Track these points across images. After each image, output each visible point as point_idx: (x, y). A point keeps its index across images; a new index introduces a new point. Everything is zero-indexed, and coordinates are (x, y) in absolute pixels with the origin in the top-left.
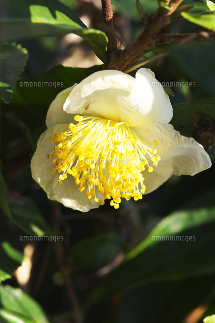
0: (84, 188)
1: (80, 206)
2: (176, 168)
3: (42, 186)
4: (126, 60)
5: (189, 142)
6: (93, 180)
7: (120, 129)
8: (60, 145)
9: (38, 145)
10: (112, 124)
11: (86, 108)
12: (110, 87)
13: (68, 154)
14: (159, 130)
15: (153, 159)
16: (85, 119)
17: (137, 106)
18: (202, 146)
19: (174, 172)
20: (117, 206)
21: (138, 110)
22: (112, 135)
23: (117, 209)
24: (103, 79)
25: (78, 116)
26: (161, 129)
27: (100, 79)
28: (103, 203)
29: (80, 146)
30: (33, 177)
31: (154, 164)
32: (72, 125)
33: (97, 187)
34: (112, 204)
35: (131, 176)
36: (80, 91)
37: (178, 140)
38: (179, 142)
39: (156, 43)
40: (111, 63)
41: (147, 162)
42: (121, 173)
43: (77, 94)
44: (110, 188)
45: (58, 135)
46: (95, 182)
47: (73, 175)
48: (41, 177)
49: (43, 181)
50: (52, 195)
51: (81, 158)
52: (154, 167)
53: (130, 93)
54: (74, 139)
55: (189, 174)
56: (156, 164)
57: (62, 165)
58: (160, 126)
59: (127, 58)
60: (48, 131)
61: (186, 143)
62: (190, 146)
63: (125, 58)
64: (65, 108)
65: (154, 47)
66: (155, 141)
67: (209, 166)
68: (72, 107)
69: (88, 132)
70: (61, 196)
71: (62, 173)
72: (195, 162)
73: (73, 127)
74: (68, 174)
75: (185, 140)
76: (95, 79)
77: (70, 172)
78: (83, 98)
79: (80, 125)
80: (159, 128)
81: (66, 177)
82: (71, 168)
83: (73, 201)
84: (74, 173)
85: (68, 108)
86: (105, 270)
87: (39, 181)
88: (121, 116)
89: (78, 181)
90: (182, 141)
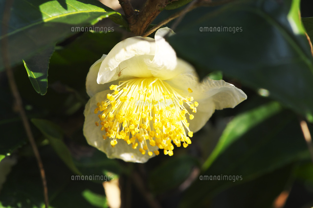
0: (137, 144)
1: (138, 158)
2: (217, 104)
3: (100, 149)
4: (144, 22)
5: (220, 84)
6: (143, 135)
7: (154, 87)
8: (104, 115)
9: (85, 116)
10: (146, 84)
11: (119, 75)
12: (134, 56)
13: (113, 121)
14: (191, 78)
15: (192, 107)
16: (120, 86)
17: (163, 65)
18: (233, 85)
19: (216, 107)
20: (171, 153)
21: (165, 68)
22: (148, 96)
23: (172, 156)
24: (125, 50)
25: (112, 86)
26: (192, 78)
27: (123, 51)
28: (158, 153)
29: (122, 114)
30: (89, 143)
31: (193, 111)
32: (109, 95)
33: (148, 141)
34: (166, 153)
35: (175, 128)
36: (107, 66)
37: (210, 84)
38: (211, 86)
39: (166, 2)
40: (132, 26)
41: (186, 111)
42: (166, 126)
43: (106, 69)
44: (160, 139)
45: (100, 106)
46: (146, 136)
47: (123, 138)
48: (97, 140)
49: (99, 144)
50: (111, 153)
51: (125, 125)
52: (194, 114)
53: (153, 56)
54: (114, 108)
55: (230, 107)
56: (195, 110)
57: (109, 133)
58: (190, 75)
59: (144, 19)
60: (91, 100)
61: (217, 85)
62: (222, 87)
63: (143, 20)
64: (98, 83)
65: (165, 6)
66: (190, 89)
67: (245, 97)
68: (105, 79)
69: (125, 100)
70: (120, 152)
71: (112, 139)
72: (232, 96)
73: (111, 97)
74: (117, 139)
75: (216, 83)
76: (118, 51)
77: (119, 137)
78: (112, 72)
79: (117, 92)
80: (190, 76)
81: (117, 142)
82: (119, 134)
83: (132, 154)
84: (123, 136)
85: (102, 80)
86: (186, 185)
87: (96, 144)
88: (152, 74)
89: (129, 142)
90: (213, 85)
